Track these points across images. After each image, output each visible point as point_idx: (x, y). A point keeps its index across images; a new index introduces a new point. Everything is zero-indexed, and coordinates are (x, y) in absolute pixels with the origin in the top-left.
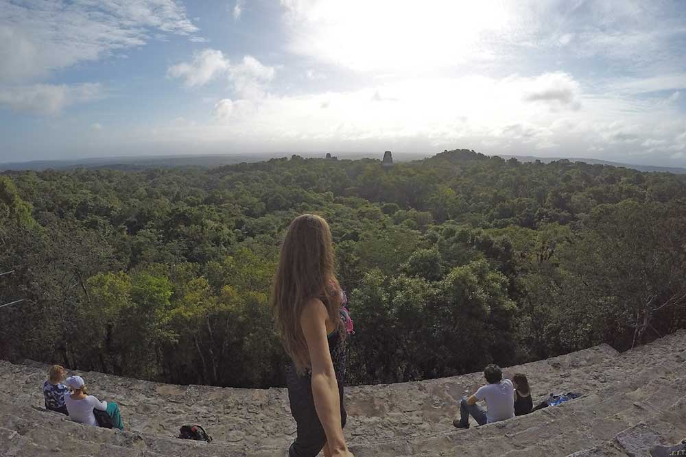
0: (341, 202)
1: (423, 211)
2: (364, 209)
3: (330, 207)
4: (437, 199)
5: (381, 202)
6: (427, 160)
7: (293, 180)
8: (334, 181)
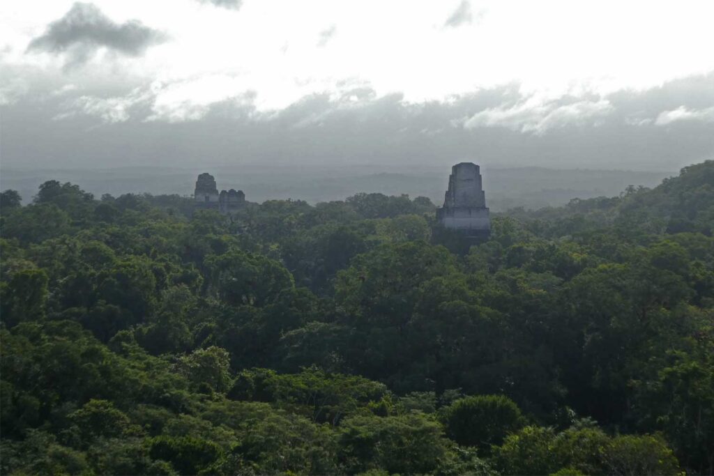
0: (263, 393)
1: (631, 428)
2: (363, 423)
3: (217, 418)
4: (695, 374)
5: (439, 392)
6: (639, 200)
7: (48, 295)
8: (233, 296)
